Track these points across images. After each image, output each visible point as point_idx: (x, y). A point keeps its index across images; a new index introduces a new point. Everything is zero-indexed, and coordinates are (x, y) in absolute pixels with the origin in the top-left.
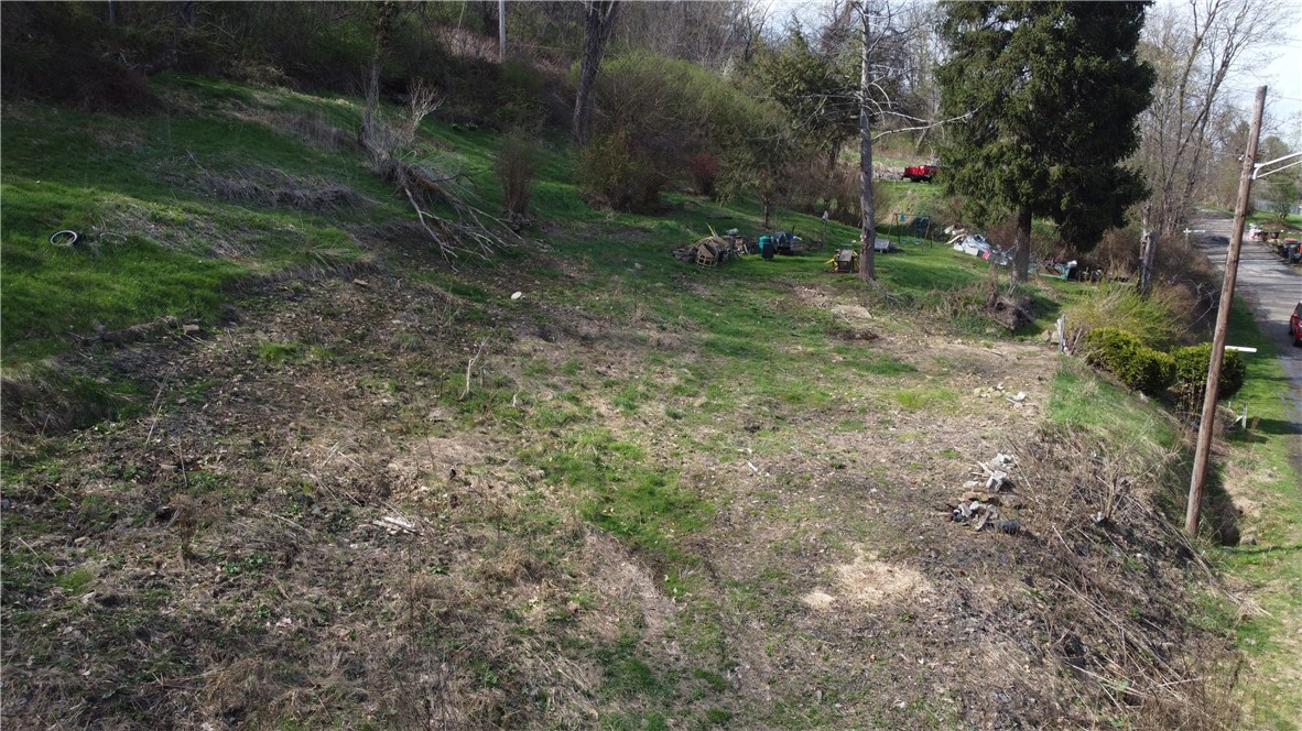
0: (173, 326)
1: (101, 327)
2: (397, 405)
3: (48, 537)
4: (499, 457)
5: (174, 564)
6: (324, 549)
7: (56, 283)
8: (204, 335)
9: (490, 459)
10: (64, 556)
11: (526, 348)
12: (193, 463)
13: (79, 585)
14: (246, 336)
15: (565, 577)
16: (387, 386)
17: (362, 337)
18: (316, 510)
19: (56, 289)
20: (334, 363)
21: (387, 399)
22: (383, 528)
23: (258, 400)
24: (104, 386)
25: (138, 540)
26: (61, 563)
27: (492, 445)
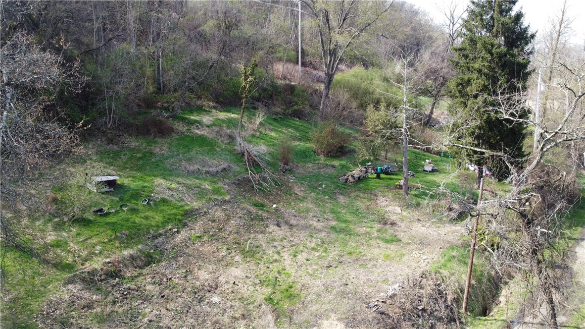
0: (170, 230)
1: (152, 232)
2: (226, 255)
3: (139, 302)
4: (250, 276)
5: (164, 311)
6: (196, 308)
7: (142, 218)
8: (178, 232)
9: (247, 276)
10: (142, 308)
11: (271, 230)
12: (171, 279)
13: (144, 316)
14: (189, 232)
15: (253, 318)
16: (225, 248)
17: (222, 229)
18: (197, 296)
19: (142, 220)
20: (212, 240)
21: (224, 253)
22: (212, 301)
23: (189, 255)
24: (152, 253)
25: (157, 303)
26: (141, 309)
27: (249, 271)
